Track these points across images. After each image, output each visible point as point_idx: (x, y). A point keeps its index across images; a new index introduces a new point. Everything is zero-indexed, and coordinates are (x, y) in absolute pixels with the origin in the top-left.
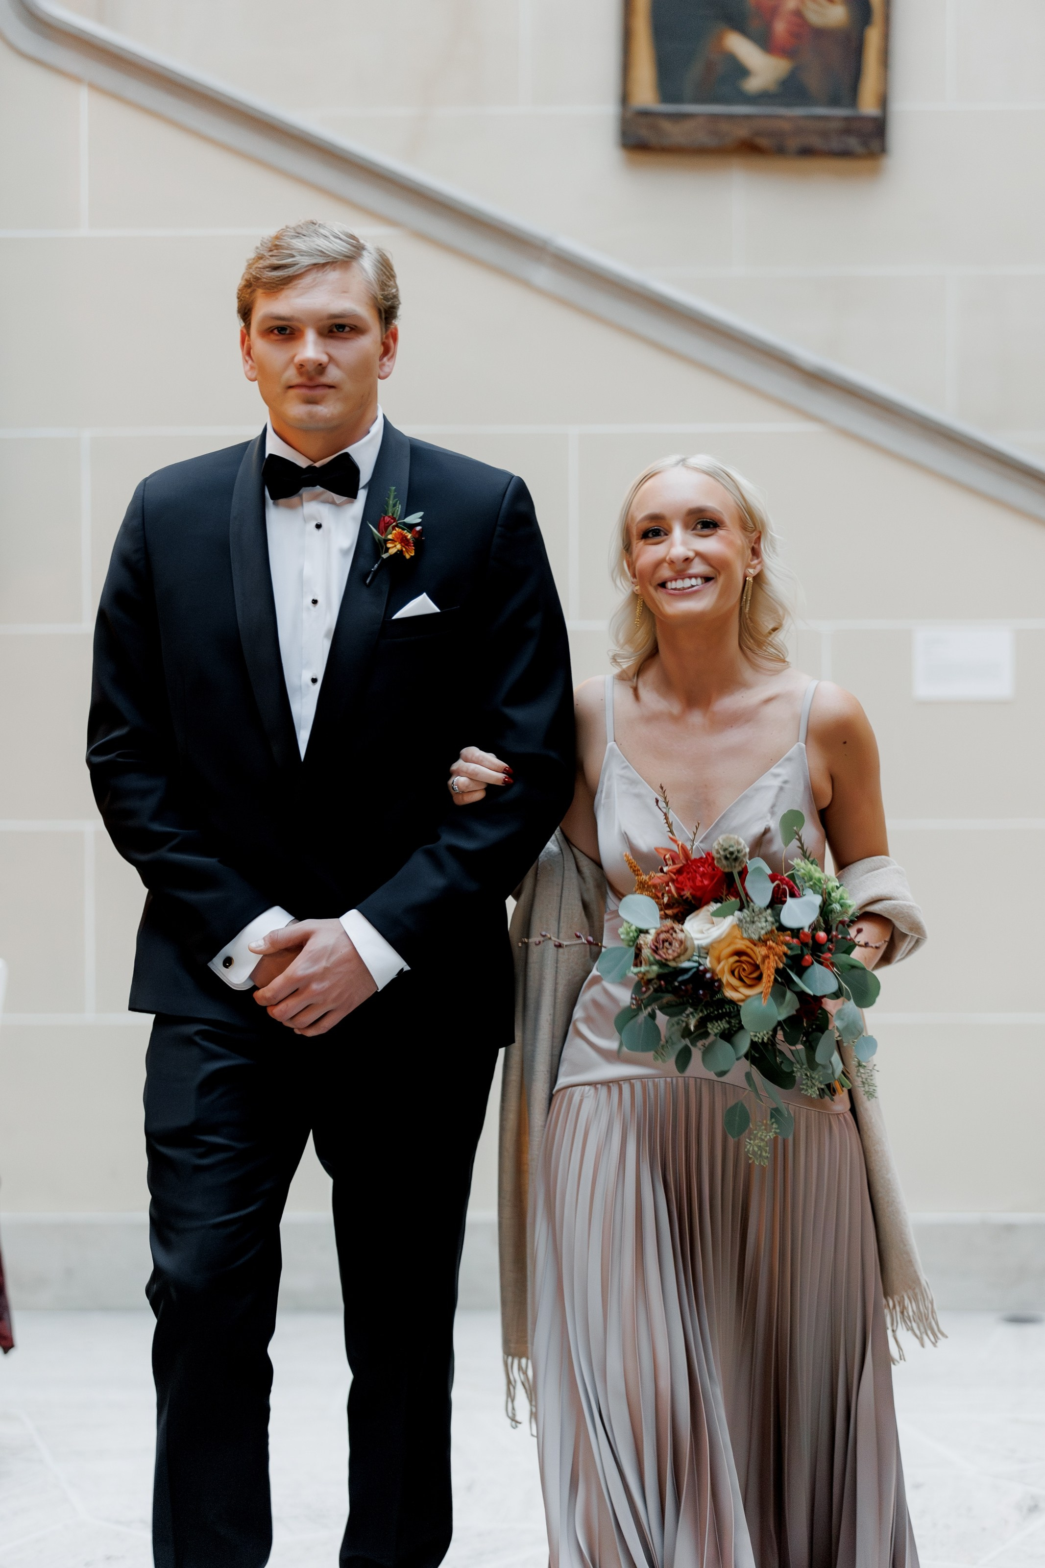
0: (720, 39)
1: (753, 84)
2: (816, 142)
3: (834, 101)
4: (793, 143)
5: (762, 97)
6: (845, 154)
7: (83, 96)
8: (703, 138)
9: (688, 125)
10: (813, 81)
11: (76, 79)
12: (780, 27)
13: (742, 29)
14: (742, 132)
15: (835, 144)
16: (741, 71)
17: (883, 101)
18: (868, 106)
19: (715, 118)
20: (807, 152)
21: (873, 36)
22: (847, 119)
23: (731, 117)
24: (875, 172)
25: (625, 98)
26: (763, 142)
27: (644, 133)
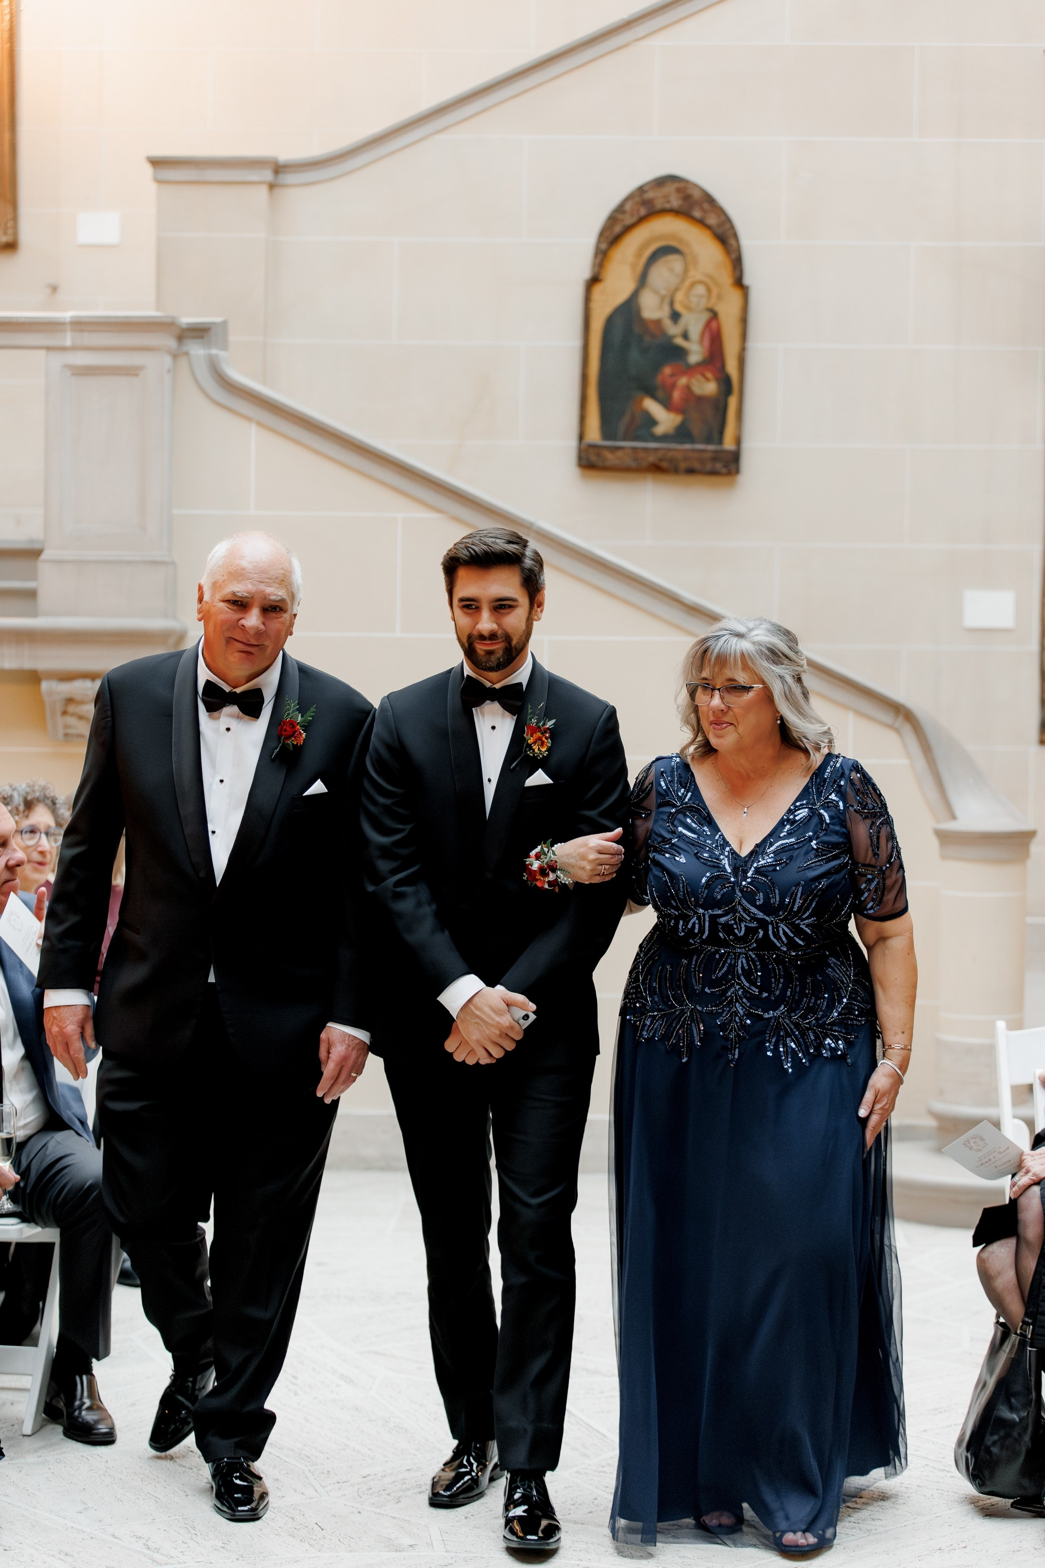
0: (641, 401)
1: (659, 430)
2: (697, 466)
3: (708, 440)
4: (683, 466)
5: (664, 438)
6: (714, 473)
7: (253, 429)
8: (629, 462)
9: (619, 453)
10: (696, 429)
11: (249, 419)
12: (676, 395)
13: (654, 397)
14: (652, 459)
15: (709, 467)
16: (652, 422)
17: (738, 441)
18: (728, 444)
19: (634, 449)
20: (691, 471)
21: (733, 401)
22: (716, 452)
23: (646, 450)
24: (732, 485)
25: (581, 437)
26: (664, 465)
27: (593, 458)
